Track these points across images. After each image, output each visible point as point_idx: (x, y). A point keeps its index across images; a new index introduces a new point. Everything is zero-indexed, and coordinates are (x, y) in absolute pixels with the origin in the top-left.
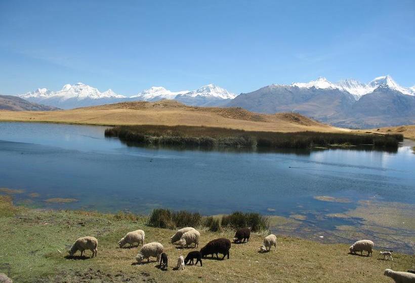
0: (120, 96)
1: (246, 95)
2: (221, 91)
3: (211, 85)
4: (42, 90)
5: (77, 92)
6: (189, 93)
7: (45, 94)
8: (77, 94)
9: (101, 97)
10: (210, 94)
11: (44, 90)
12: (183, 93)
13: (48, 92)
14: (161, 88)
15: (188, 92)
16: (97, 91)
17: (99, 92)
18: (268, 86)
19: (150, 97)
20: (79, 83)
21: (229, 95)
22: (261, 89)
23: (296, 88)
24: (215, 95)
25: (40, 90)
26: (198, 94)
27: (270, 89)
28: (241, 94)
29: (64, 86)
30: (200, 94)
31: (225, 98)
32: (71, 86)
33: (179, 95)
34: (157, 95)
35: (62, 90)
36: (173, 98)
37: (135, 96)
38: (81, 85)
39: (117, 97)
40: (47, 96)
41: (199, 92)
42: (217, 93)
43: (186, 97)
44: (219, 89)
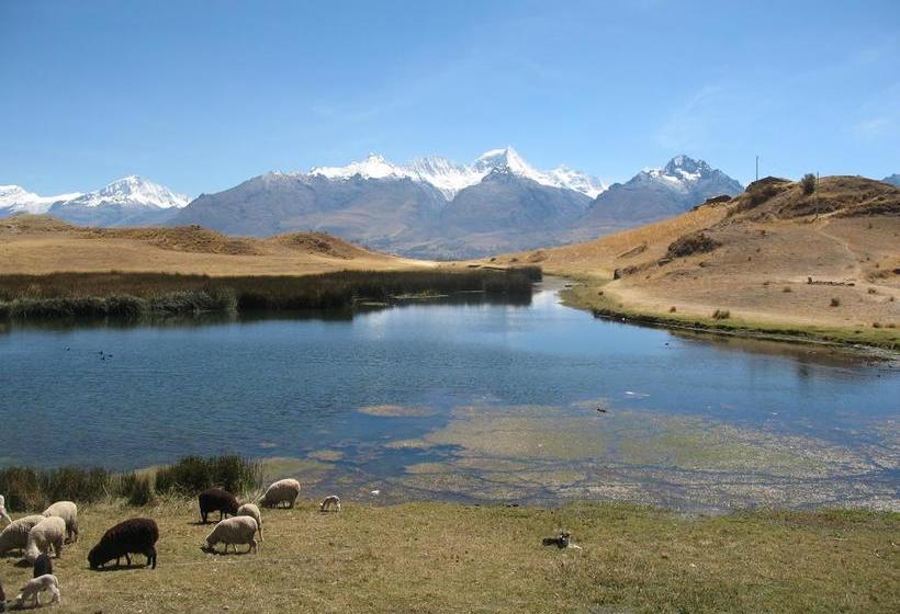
1: (211, 196)
2: (155, 192)
3: (132, 179)
6: (81, 198)
10: (132, 197)
12: (68, 198)
14: (13, 187)
15: (78, 195)
18: (260, 177)
21: (174, 199)
22: (245, 183)
23: (321, 178)
24: (143, 200)
26: (106, 199)
27: (263, 183)
28: (202, 196)
30: (108, 199)
31: (166, 205)
33: (59, 204)
34: (6, 205)
36: (45, 210)
41: (106, 195)
42: (148, 195)
43: (74, 208)
44: (150, 187)
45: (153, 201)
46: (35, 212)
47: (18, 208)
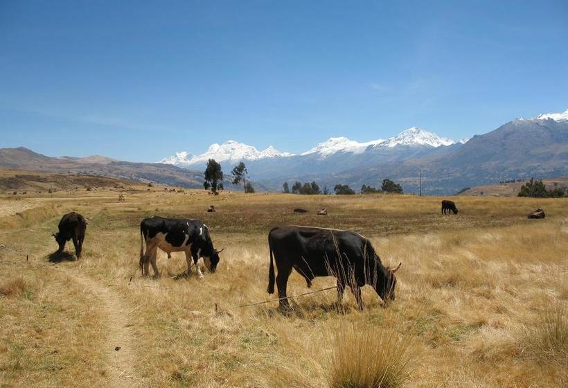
0: (286, 154)
1: (481, 137)
2: (428, 136)
3: (413, 129)
4: (181, 154)
5: (229, 152)
6: (384, 143)
7: (185, 160)
8: (228, 155)
9: (260, 157)
10: (415, 141)
11: (184, 154)
12: (375, 143)
13: (189, 157)
14: (342, 138)
15: (381, 141)
16: (255, 149)
17: (257, 152)
18: (511, 122)
19: (330, 152)
20: (230, 141)
21: (440, 140)
22: (501, 127)
23: (551, 121)
24: (421, 142)
25: (177, 154)
26: (399, 142)
27: (514, 126)
28: (475, 136)
29: (211, 147)
30: (401, 142)
32: (219, 147)
33: (371, 147)
34: (339, 149)
35: (209, 152)
36: (363, 151)
37: (308, 153)
38: (234, 144)
39: (282, 155)
40: (190, 162)
41: (398, 139)
42: (424, 138)
43: (380, 149)
44: (423, 134)
45: (429, 143)
46: (357, 152)
47: (348, 150)
